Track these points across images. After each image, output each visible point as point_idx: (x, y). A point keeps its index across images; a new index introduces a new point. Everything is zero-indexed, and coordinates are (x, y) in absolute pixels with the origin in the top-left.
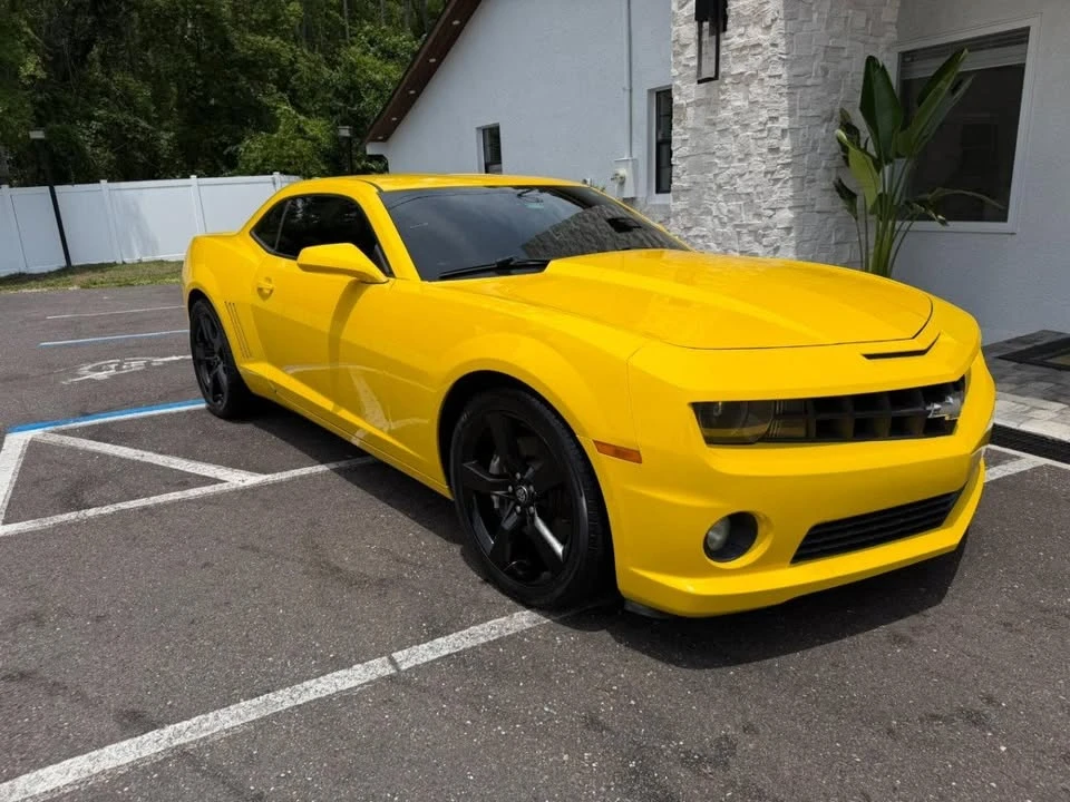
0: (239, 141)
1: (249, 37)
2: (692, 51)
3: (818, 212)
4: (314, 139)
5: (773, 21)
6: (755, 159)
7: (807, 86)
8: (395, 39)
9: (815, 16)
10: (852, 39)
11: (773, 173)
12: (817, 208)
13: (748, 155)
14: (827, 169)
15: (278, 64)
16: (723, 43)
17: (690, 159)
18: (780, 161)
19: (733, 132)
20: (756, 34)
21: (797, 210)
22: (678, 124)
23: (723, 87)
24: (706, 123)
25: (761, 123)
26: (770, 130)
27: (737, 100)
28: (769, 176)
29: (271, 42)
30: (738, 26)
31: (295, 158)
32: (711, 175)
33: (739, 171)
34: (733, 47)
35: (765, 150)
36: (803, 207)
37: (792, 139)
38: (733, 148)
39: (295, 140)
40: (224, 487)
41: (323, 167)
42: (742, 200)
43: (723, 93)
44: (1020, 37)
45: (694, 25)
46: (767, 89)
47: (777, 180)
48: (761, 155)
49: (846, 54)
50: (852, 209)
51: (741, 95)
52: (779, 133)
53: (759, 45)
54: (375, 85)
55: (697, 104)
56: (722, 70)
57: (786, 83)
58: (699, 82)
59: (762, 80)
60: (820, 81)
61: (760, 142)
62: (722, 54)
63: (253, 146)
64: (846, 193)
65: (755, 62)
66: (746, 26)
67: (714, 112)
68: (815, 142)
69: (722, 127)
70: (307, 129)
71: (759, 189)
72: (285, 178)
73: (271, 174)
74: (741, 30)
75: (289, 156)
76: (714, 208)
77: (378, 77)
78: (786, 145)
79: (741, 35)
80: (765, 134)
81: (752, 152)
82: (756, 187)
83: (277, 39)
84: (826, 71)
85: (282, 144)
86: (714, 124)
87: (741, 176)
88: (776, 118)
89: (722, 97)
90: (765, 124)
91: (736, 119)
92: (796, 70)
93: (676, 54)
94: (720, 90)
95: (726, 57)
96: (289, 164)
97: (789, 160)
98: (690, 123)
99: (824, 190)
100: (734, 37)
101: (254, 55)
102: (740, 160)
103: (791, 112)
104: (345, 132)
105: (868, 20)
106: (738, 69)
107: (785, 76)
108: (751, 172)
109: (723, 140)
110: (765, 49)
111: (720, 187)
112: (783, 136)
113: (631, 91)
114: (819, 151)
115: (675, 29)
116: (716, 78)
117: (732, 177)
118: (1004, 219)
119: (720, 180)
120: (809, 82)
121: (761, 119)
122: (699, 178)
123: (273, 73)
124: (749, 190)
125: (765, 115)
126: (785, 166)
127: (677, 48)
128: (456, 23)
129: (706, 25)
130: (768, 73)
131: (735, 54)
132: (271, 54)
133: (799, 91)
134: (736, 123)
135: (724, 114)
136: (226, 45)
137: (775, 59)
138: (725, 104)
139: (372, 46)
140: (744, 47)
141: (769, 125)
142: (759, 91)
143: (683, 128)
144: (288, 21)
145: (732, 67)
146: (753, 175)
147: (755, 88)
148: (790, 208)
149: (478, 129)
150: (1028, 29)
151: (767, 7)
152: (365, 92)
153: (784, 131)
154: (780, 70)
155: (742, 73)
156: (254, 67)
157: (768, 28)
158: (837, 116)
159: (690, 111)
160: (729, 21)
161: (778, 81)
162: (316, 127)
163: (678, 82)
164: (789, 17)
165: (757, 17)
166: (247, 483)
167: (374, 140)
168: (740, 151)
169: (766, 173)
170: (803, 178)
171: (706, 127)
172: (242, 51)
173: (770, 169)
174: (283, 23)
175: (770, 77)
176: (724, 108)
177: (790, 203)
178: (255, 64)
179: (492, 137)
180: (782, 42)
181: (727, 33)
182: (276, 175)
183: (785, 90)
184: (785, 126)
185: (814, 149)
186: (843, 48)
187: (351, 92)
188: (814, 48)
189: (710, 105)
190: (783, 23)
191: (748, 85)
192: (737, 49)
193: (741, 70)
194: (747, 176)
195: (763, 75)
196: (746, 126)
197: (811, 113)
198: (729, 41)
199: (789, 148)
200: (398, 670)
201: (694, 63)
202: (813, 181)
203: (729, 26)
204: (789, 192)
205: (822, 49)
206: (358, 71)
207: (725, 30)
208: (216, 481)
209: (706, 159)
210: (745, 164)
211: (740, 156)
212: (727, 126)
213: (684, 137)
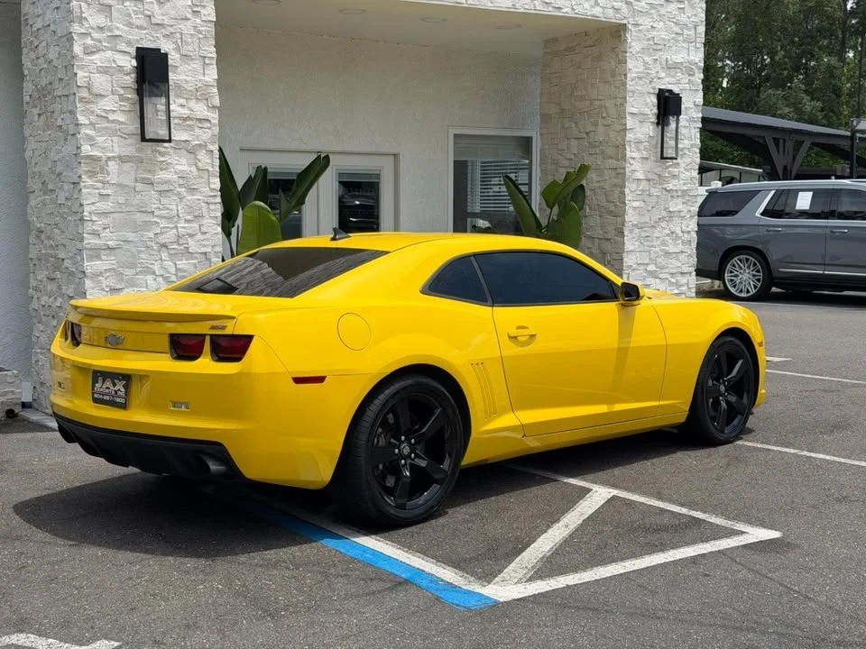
13: (199, 217)
17: (112, 215)
19: (179, 194)
20: (201, 110)
22: (90, 177)
23: (162, 150)
24: (136, 181)
25: (213, 190)
27: (181, 163)
30: (179, 97)
32: (151, 235)
33: (188, 231)
38: (178, 209)
42: (196, 258)
43: (162, 154)
48: (214, 218)
51: (186, 161)
53: (208, 120)
55: (122, 159)
59: (212, 151)
61: (212, 207)
65: (204, 135)
66: (188, 99)
67: (150, 172)
69: (165, 187)
74: (182, 101)
76: (156, 268)
79: (182, 106)
81: (204, 214)
82: (213, 246)
86: (152, 184)
87: (191, 236)
89: (162, 159)
91: (181, 182)
93: (84, 102)
94: (158, 151)
98: (113, 179)
102: (187, 221)
106: (181, 136)
109: (164, 201)
111: (164, 246)
115: (80, 74)
116: (143, 139)
117: (180, 237)
119: (162, 239)
122: (131, 236)
127: (86, 96)
134: (181, 186)
135: (163, 175)
138: (165, 166)
143: (99, 182)
146: (207, 236)
147: (203, 157)
159: (112, 166)
165: (200, 94)
168: (189, 213)
171: (138, 185)
176: (161, 169)
189: (142, 163)
193: (184, 139)
196: (192, 190)
209: (140, 218)
210: (195, 225)
211: (189, 217)
212: (172, 188)
213: (104, 192)
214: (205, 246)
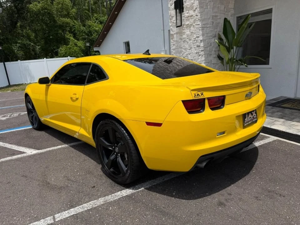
0: (58, 48)
1: (61, 19)
2: (174, 19)
3: (213, 64)
4: (79, 47)
5: (196, 8)
6: (193, 49)
7: (207, 27)
8: (103, 18)
9: (209, 7)
10: (220, 13)
11: (198, 53)
12: (212, 63)
13: (191, 48)
14: (215, 51)
15: (69, 26)
16: (183, 15)
17: (175, 50)
18: (200, 50)
19: (187, 41)
20: (191, 12)
21: (207, 64)
22: (172, 40)
23: (184, 28)
25: (194, 38)
26: (197, 40)
27: (187, 32)
28: (197, 54)
29: (68, 20)
30: (187, 10)
31: (74, 52)
32: (181, 54)
33: (189, 53)
34: (185, 16)
35: (196, 46)
36: (209, 62)
37: (203, 43)
38: (187, 46)
39: (74, 47)
40: (25, 155)
41: (82, 55)
44: (270, 11)
45: (174, 11)
46: (195, 28)
47: (200, 55)
48: (194, 48)
49: (219, 17)
50: (222, 63)
51: (188, 30)
52: (200, 41)
53: (192, 16)
54: (96, 31)
55: (177, 33)
56: (183, 23)
57: (201, 26)
58: (177, 27)
59: (194, 26)
60: (211, 26)
61: (194, 44)
62: (183, 18)
63: (62, 49)
64: (220, 58)
65: (192, 21)
66: (189, 10)
67: (182, 36)
68: (211, 44)
69: (183, 40)
70: (77, 44)
71: (195, 58)
72: (71, 58)
73: (67, 57)
74: (187, 12)
75: (72, 52)
77: (97, 29)
78: (202, 45)
79: (187, 13)
80: (195, 42)
81: (193, 47)
82: (194, 57)
83: (69, 19)
84: (213, 23)
85: (70, 48)
86: (182, 39)
87: (189, 54)
88: (199, 37)
89: (183, 31)
90: (195, 39)
91: (187, 38)
92: (204, 23)
93: (171, 19)
94: (183, 29)
95: (184, 19)
96: (72, 54)
97: (203, 49)
98: (175, 39)
99: (215, 57)
100: (185, 14)
101: (62, 24)
102: (189, 50)
103: (203, 35)
104: (88, 44)
105: (225, 7)
106: (187, 23)
107: (200, 24)
108: (192, 53)
109: (184, 44)
110: (194, 17)
112: (201, 42)
113: (164, 30)
114: (212, 46)
115: (170, 12)
116: (181, 26)
117: (187, 55)
118: (268, 64)
119: (184, 56)
120: (208, 26)
121: (194, 37)
122: (178, 55)
123: (68, 29)
124: (192, 58)
125: (195, 36)
126: (202, 51)
127: (171, 17)
128: (116, 13)
129: (178, 10)
130: (195, 24)
131: (186, 19)
132: (67, 23)
133: (205, 29)
134: (188, 39)
135: (184, 36)
136: (55, 21)
137: (197, 19)
139: (97, 20)
140: (188, 17)
141: (196, 39)
142: (194, 29)
143: (173, 41)
144: (72, 14)
145: (186, 23)
146: (193, 54)
147: (192, 28)
148: (204, 63)
149: (124, 42)
150: (272, 9)
151: (194, 5)
152: (94, 33)
153: (201, 40)
154: (199, 23)
155: (188, 24)
156: (63, 27)
157: (195, 11)
158: (217, 36)
159: (175, 36)
160: (184, 9)
161: (198, 26)
162: (80, 43)
163: (171, 27)
164: (201, 7)
165: (191, 8)
166: (32, 153)
167: (96, 46)
168: (189, 47)
169: (196, 53)
170: (208, 54)
171: (180, 40)
172: (59, 23)
173: (198, 52)
174: (71, 14)
175: (196, 25)
176: (184, 34)
177: (204, 62)
178: (63, 26)
179: (127, 44)
180: (199, 15)
181: (184, 13)
182: (69, 57)
183: (201, 29)
184: (202, 39)
185: (211, 45)
186: (218, 16)
187: (90, 33)
188: (209, 16)
189: (180, 33)
190: (199, 9)
191: (190, 28)
192: (186, 17)
193: (188, 23)
194: (191, 54)
195: (194, 24)
196: (190, 40)
197: (209, 35)
198: (184, 15)
199: (203, 45)
200: (55, 221)
201: (175, 22)
202: (211, 55)
203: (184, 11)
204: (203, 59)
205: (211, 16)
206: (91, 27)
207: (183, 12)
208: (24, 153)
209: (180, 49)
210: (190, 51)
211: (189, 48)
212: (185, 40)
213: (174, 43)
214: (192, 57)
